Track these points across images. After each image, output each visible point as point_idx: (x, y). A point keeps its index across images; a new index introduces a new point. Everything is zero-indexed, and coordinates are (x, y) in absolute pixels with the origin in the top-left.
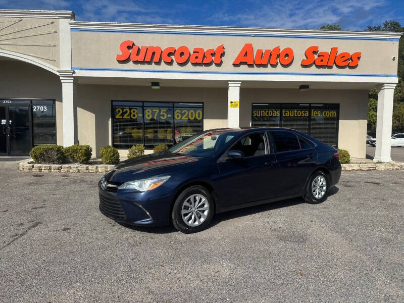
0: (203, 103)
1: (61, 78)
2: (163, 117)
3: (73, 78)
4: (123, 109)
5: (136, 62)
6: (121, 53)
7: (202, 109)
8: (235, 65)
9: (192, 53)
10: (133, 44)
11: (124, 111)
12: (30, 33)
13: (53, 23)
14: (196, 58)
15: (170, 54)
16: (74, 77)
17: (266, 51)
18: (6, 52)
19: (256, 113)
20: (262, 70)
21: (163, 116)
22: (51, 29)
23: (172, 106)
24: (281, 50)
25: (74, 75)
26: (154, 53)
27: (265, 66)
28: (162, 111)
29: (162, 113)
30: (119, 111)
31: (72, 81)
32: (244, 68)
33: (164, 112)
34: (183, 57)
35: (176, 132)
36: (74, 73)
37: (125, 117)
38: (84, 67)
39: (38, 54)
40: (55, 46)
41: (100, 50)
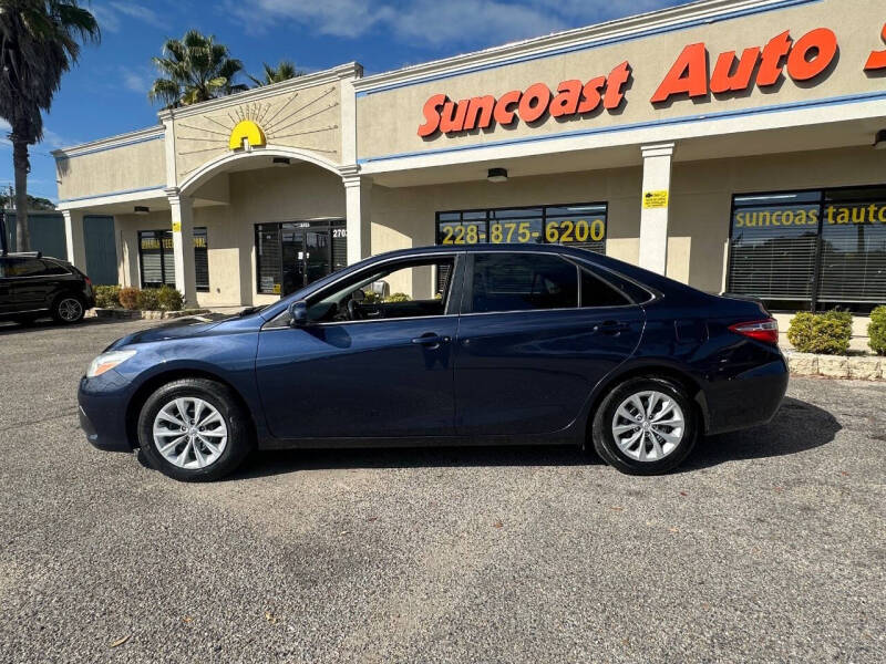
0: (605, 203)
1: (344, 180)
2: (524, 238)
4: (454, 228)
5: (451, 134)
6: (424, 121)
7: (604, 217)
8: (658, 104)
9: (555, 94)
10: (447, 100)
11: (456, 230)
12: (307, 113)
13: (334, 88)
14: (564, 103)
15: (510, 107)
16: (361, 176)
17: (746, 52)
18: (280, 148)
19: (743, 217)
20: (734, 104)
21: (524, 235)
22: (331, 100)
23: (541, 214)
24: (796, 39)
25: (360, 173)
26: (480, 110)
27: (744, 92)
28: (522, 225)
29: (521, 231)
31: (359, 183)
32: (683, 108)
33: (525, 228)
34: (537, 108)
36: (359, 168)
38: (373, 157)
39: (314, 145)
40: (336, 127)
41: (395, 123)
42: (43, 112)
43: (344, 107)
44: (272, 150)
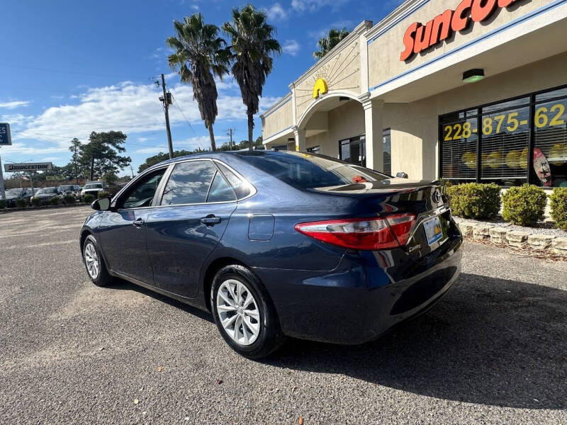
1: (364, 105)
2: (512, 127)
3: (370, 102)
4: (453, 126)
5: (423, 52)
6: (403, 49)
11: (455, 128)
13: (356, 44)
16: (371, 100)
21: (512, 125)
22: (356, 51)
23: (530, 102)
25: (371, 98)
26: (441, 25)
28: (510, 116)
29: (509, 121)
30: (448, 130)
31: (371, 105)
33: (512, 118)
35: (535, 152)
36: (369, 95)
37: (456, 137)
38: (378, 85)
39: (348, 85)
40: (358, 70)
41: (389, 56)
42: (259, 97)
43: (361, 54)
44: (331, 94)
